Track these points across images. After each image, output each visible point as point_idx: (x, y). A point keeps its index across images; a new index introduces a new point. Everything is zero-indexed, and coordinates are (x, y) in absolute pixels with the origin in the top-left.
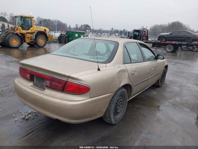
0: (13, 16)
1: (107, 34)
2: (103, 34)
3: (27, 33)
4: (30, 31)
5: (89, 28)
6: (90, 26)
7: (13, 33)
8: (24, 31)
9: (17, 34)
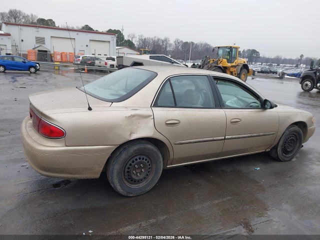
0: (143, 38)
1: (291, 65)
2: (281, 65)
3: (232, 67)
4: (234, 64)
5: (257, 55)
6: (258, 52)
7: (215, 66)
8: (229, 64)
9: (220, 67)
